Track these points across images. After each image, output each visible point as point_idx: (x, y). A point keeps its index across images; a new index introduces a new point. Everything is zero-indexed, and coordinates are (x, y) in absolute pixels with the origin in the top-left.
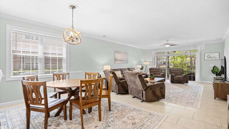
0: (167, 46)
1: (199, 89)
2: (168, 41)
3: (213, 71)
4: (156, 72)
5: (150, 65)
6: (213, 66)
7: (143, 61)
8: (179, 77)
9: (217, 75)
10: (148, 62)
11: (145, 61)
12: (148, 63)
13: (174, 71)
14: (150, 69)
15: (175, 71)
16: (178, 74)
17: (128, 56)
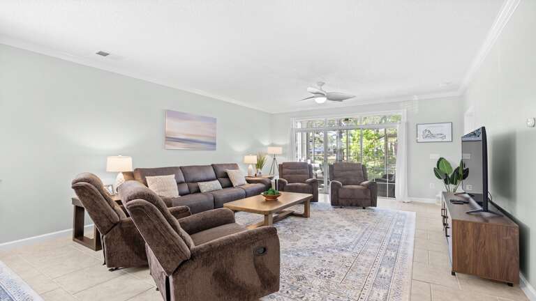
0: (321, 100)
1: (403, 227)
2: (322, 87)
3: (438, 172)
4: (296, 174)
5: (284, 154)
6: (439, 158)
7: (266, 143)
8: (353, 189)
9: (446, 182)
10: (280, 146)
11: (273, 145)
12: (278, 150)
13: (342, 171)
14: (281, 167)
15: (345, 173)
16: (353, 180)
17: (215, 129)
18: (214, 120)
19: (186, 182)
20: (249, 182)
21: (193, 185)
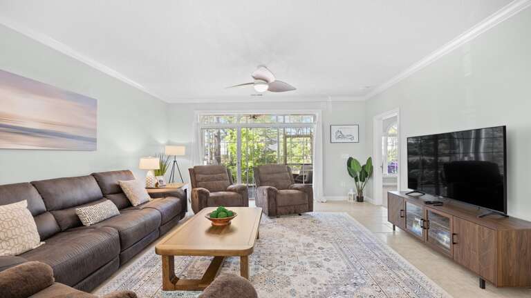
0: (262, 88)
4: (214, 179)
5: (187, 155)
6: (348, 158)
7: (162, 141)
9: (356, 180)
10: (179, 145)
11: (169, 144)
12: (182, 151)
14: (193, 172)
17: (95, 116)
18: (93, 103)
19: (50, 209)
20: (153, 196)
21: (65, 214)
